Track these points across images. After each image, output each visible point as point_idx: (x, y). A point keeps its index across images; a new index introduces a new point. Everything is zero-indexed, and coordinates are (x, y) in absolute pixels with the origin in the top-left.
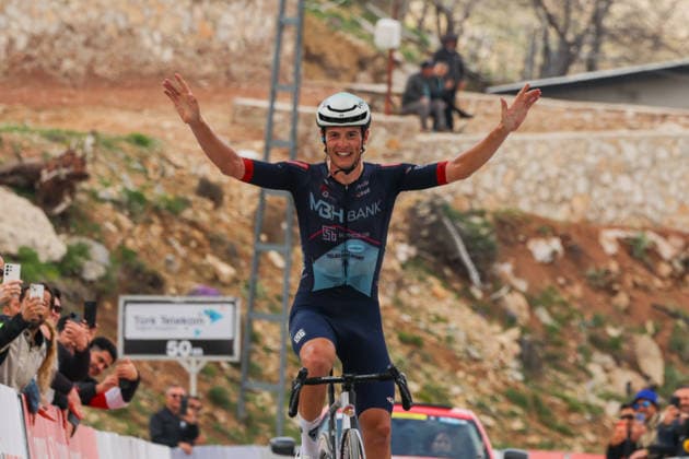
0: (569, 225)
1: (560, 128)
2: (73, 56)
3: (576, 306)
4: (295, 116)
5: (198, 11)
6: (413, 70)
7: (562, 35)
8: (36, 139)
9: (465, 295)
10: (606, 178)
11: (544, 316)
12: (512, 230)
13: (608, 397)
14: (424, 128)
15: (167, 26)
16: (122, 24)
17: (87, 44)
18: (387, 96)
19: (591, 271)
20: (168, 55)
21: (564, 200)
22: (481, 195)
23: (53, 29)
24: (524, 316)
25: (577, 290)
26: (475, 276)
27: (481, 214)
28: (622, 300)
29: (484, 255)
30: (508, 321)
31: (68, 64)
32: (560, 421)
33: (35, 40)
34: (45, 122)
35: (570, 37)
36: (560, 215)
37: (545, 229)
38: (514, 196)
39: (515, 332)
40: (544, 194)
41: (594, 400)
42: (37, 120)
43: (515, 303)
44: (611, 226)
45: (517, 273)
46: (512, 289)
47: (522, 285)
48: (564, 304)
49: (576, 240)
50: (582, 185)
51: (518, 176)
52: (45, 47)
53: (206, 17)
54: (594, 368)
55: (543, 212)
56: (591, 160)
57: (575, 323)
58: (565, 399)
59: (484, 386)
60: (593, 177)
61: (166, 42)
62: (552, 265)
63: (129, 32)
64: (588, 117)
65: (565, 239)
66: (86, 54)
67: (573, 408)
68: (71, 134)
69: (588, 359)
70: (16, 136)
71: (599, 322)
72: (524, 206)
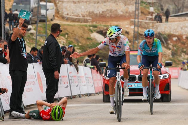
0: (178, 35)
1: (177, 21)
2: (108, 14)
3: (179, 47)
4: (138, 22)
5: (126, 7)
6: (156, 14)
7: (178, 7)
8: (102, 26)
9: (164, 46)
10: (183, 28)
11: (175, 48)
12: (170, 36)
13: (184, 59)
14: (157, 23)
15: (121, 9)
16: (115, 9)
17: (110, 12)
18: (152, 18)
19: (182, 41)
20: (122, 13)
21: (178, 32)
22: (166, 32)
23: (105, 10)
24: (172, 48)
25: (180, 44)
26: (165, 43)
27: (166, 34)
28: (186, 45)
29: (166, 40)
30: (170, 49)
31: (108, 15)
32: (178, 63)
33: (103, 12)
34: (104, 24)
35: (179, 8)
36: (177, 34)
37: (175, 36)
38: (170, 32)
39: (171, 51)
40: (175, 31)
41: (182, 60)
42: (103, 24)
43: (171, 46)
44: (184, 35)
45: (171, 42)
46: (170, 45)
47: (172, 44)
48: (178, 46)
49: (179, 37)
50: (180, 29)
51: (171, 28)
52: (104, 13)
53: (127, 8)
54: (182, 55)
55: (175, 33)
56: (181, 26)
57: (179, 49)
58: (178, 60)
59: (167, 58)
60: (182, 28)
61: (122, 11)
62: (176, 41)
63: (116, 10)
64: (181, 20)
65: (178, 37)
66: (110, 14)
67: (179, 61)
68: (107, 25)
69: (181, 54)
70: (100, 26)
71: (183, 49)
72: (172, 33)
